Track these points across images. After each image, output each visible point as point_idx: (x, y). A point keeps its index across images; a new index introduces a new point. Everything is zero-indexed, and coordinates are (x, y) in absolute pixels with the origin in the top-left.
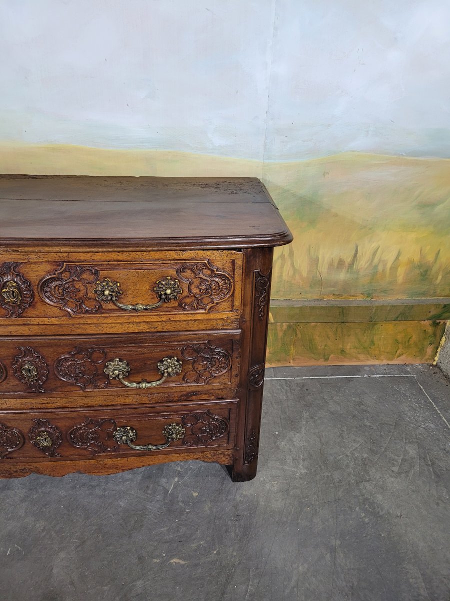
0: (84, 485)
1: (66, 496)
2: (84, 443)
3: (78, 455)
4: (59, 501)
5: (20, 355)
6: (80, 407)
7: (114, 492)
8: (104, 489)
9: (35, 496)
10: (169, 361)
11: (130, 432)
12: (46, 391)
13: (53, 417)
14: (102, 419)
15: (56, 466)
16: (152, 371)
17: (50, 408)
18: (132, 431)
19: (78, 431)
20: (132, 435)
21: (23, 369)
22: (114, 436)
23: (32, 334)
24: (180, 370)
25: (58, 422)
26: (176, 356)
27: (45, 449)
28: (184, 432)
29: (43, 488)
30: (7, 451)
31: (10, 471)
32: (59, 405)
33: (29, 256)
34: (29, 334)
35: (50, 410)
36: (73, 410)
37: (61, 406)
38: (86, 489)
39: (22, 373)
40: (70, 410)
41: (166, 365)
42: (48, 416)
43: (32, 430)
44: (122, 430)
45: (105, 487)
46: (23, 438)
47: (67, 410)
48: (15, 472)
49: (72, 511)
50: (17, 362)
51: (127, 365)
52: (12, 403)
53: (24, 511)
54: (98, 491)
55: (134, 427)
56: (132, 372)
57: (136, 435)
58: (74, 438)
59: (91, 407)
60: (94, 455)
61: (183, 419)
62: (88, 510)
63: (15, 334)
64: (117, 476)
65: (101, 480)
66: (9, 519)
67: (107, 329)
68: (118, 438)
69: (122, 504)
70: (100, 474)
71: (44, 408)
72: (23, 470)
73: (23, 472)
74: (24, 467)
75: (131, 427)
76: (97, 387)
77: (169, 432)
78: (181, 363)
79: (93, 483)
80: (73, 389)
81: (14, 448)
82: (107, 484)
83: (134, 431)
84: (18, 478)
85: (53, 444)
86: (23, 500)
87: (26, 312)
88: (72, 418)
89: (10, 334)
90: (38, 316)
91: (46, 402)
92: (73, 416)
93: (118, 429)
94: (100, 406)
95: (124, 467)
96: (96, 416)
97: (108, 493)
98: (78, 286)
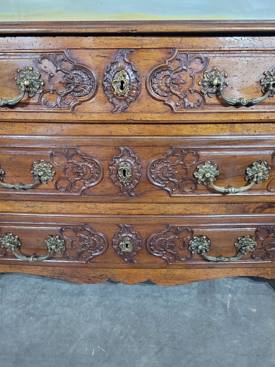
0: (147, 295)
1: (134, 304)
2: (161, 251)
3: (152, 263)
4: (130, 308)
5: (118, 156)
6: (162, 214)
7: (176, 304)
8: (166, 300)
9: (107, 303)
10: (259, 165)
11: (206, 242)
12: (136, 195)
13: (137, 223)
14: (181, 227)
15: (130, 274)
16: (238, 177)
17: (134, 215)
18: (207, 241)
19: (157, 238)
20: (207, 245)
21: (119, 170)
22: (190, 245)
23: (130, 134)
24: (267, 177)
25: (141, 229)
26: (266, 161)
27: (126, 254)
28: (256, 245)
29: (113, 296)
30: (92, 255)
31: (89, 277)
32: (143, 211)
33: (144, 41)
34: (128, 134)
35: (135, 216)
36: (155, 216)
37: (144, 213)
38: (150, 299)
39: (118, 174)
40: (153, 216)
41: (255, 170)
42: (133, 221)
43: (116, 236)
44: (199, 239)
45: (167, 299)
46: (108, 243)
47: (151, 216)
48: (94, 277)
49: (143, 318)
50: (115, 163)
51: (217, 169)
52: (102, 207)
53: (100, 315)
54: (161, 301)
55: (209, 237)
56: (220, 177)
57: (210, 245)
58: (153, 245)
59: (171, 215)
60: (166, 264)
61: (257, 231)
62: (157, 318)
63: (115, 134)
64: (174, 290)
65: (162, 292)
66: (88, 322)
67: (202, 130)
68: (193, 247)
69: (188, 315)
70: (167, 284)
71: (129, 214)
72: (101, 276)
73: (101, 277)
74: (102, 273)
75: (206, 237)
76: (183, 192)
77: (241, 244)
78: (270, 168)
79: (156, 294)
80: (160, 194)
81: (98, 252)
82: (168, 295)
83: (209, 241)
84: (95, 283)
85: (133, 251)
86: (98, 305)
87: (131, 107)
88: (155, 225)
89: (110, 134)
90: (142, 112)
91: (132, 208)
92: (155, 223)
93: (194, 238)
94: (180, 214)
95: (191, 278)
96: (176, 223)
97: (172, 304)
98: (186, 76)
